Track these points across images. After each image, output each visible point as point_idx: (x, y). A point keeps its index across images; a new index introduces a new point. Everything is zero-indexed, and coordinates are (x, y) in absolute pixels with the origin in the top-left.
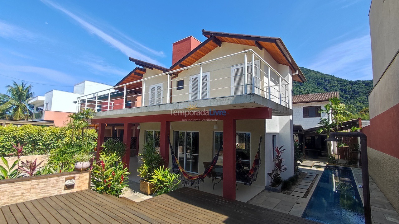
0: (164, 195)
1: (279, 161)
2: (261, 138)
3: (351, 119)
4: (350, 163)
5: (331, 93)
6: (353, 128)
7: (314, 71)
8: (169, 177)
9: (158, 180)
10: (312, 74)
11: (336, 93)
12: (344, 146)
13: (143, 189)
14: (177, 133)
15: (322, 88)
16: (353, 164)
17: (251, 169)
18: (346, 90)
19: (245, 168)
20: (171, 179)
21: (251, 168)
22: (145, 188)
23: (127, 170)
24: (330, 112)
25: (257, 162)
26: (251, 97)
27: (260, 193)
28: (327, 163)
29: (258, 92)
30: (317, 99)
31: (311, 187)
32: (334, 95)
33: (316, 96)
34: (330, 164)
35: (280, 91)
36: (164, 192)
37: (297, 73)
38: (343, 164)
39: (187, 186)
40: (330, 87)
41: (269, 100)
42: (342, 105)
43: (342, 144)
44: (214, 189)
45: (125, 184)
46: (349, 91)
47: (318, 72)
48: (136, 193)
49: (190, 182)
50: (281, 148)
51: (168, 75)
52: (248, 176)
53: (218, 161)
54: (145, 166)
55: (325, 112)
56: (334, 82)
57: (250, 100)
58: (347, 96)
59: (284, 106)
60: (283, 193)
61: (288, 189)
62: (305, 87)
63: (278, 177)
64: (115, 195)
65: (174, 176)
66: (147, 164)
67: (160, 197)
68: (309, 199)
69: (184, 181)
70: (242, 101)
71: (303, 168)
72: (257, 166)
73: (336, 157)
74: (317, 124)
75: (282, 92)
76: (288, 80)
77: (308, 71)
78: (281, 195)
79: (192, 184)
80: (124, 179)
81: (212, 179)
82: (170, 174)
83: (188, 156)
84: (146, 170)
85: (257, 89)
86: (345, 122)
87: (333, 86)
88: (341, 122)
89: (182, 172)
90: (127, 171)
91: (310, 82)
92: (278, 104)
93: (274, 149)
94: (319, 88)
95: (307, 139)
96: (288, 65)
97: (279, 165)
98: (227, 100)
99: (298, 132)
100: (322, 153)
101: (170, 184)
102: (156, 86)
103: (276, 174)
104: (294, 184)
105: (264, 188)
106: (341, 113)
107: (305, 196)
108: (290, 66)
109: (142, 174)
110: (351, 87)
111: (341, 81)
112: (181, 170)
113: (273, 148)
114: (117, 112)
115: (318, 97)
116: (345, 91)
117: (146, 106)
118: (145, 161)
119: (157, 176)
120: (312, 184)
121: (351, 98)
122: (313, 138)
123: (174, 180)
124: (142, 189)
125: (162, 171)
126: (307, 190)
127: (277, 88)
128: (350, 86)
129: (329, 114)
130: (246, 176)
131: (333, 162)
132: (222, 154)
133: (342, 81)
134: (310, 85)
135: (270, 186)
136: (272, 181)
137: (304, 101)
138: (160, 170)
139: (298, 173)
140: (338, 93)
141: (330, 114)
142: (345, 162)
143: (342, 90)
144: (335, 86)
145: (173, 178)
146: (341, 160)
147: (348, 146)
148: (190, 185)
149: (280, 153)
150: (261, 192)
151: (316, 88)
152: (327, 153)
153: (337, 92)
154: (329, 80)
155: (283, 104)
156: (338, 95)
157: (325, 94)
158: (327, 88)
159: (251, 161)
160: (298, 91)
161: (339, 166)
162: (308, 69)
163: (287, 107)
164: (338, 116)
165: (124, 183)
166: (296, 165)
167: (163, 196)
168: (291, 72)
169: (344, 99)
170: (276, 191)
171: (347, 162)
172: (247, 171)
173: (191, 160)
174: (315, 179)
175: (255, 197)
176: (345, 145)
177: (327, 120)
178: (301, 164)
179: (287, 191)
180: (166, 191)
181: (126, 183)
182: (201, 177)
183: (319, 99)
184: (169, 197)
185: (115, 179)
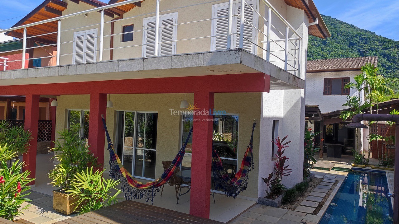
0: (91, 214)
1: (280, 160)
2: (254, 124)
3: (391, 99)
4: (385, 164)
5: (367, 58)
6: (393, 112)
7: (345, 23)
8: (101, 185)
9: (82, 190)
10: (343, 28)
11: (373, 59)
12: (379, 139)
13: (59, 206)
14: (121, 115)
15: (355, 51)
16: (388, 166)
17: (237, 172)
18: (390, 55)
19: (230, 171)
20: (104, 188)
21: (238, 170)
22: (61, 204)
23: (29, 174)
24: (363, 86)
25: (247, 160)
26: (237, 55)
27: (249, 208)
28: (353, 165)
29: (253, 50)
30: (346, 67)
31: (325, 199)
32: (371, 61)
33: (344, 61)
34: (357, 165)
35: (285, 50)
36: (92, 210)
37: (317, 22)
38: (374, 165)
39: (133, 200)
40: (367, 50)
41: (267, 62)
42: (380, 77)
43: (376, 136)
44: (178, 203)
45: (25, 197)
46: (393, 57)
47: (352, 26)
48: (45, 212)
49: (139, 193)
50: (284, 140)
51: (100, 11)
52: (232, 183)
53: (184, 159)
54: (62, 167)
55: (354, 86)
56: (374, 43)
57: (234, 59)
58: (390, 64)
59: (291, 74)
60: (284, 208)
61: (292, 202)
62: (331, 49)
63: (278, 185)
64: (6, 217)
65: (110, 184)
66: (66, 164)
67: (84, 217)
68: (321, 216)
69: (128, 191)
70: (222, 61)
71: (317, 172)
72: (246, 168)
73: (366, 156)
74: (343, 105)
75: (290, 52)
76: (302, 33)
77: (336, 23)
78: (280, 211)
79: (142, 196)
80: (22, 189)
81: (176, 188)
82: (104, 180)
83: (139, 153)
84: (63, 175)
85: (252, 45)
86: (383, 102)
87: (372, 49)
88: (376, 103)
89: (125, 176)
90: (29, 176)
91: (338, 40)
92: (281, 69)
93: (275, 141)
94: (351, 50)
95: (327, 129)
96: (303, 9)
97: (280, 166)
98: (198, 59)
99: (313, 116)
100: (348, 149)
101: (101, 196)
102: (85, 33)
103: (275, 179)
104: (302, 195)
105: (256, 201)
106: (377, 89)
107: (315, 213)
108: (306, 10)
109: (56, 181)
110: (397, 51)
111: (384, 41)
112: (124, 174)
113: (273, 140)
114: (11, 75)
115: (348, 63)
116: (388, 57)
117: (62, 65)
118: (61, 159)
119: (79, 184)
120: (328, 195)
121: (396, 68)
122: (336, 126)
123: (111, 189)
124: (57, 205)
125: (89, 174)
126: (319, 203)
127: (282, 44)
128: (396, 49)
129: (360, 90)
130: (229, 182)
131: (361, 163)
132: (190, 149)
133: (386, 42)
134: (339, 45)
135: (266, 197)
136: (269, 191)
137: (326, 68)
138: (86, 174)
139: (308, 178)
140: (377, 58)
141: (363, 90)
142: (377, 162)
143: (384, 55)
144: (375, 49)
145: (108, 186)
146: (374, 159)
147: (384, 140)
148: (138, 198)
149: (282, 147)
150: (251, 207)
151: (347, 50)
152: (354, 149)
153: (375, 57)
154: (366, 39)
155: (290, 69)
156: (376, 61)
157: (358, 60)
158: (362, 52)
159: (239, 161)
160: (319, 55)
161: (369, 168)
162: (337, 20)
163: (297, 75)
164: (373, 94)
165: (23, 196)
166: (306, 165)
167: (89, 215)
168: (307, 20)
169: (387, 69)
170: (273, 205)
171: (381, 162)
172: (232, 176)
173: (143, 160)
174: (332, 188)
175: (241, 214)
176: (380, 137)
177: (358, 99)
178: (315, 165)
179: (290, 205)
180: (95, 208)
181: (26, 195)
182: (157, 185)
183: (348, 67)
184: (99, 217)
185: (4, 189)
